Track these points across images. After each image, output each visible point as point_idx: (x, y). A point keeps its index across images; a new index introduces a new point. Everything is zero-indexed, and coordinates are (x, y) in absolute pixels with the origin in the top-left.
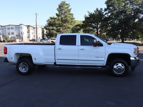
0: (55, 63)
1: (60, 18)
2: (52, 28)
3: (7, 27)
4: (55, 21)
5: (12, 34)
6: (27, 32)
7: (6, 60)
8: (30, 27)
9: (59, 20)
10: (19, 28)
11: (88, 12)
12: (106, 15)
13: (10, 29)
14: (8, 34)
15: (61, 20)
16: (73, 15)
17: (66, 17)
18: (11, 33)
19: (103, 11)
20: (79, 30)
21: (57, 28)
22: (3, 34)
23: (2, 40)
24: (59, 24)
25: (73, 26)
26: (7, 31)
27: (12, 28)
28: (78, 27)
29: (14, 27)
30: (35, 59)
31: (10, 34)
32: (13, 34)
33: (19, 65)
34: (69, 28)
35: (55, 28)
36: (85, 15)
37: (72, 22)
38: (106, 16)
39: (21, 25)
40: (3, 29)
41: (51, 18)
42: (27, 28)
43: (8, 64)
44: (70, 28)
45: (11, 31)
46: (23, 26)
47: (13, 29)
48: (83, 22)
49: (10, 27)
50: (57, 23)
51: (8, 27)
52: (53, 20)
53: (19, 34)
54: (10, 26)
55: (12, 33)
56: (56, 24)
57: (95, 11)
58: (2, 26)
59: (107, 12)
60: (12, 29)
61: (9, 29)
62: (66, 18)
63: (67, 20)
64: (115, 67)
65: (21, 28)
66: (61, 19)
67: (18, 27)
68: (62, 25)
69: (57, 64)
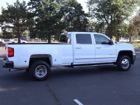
11: (7, 4)
12: (29, 9)
19: (26, 5)
38: (29, 11)
57: (15, 4)
59: (31, 6)
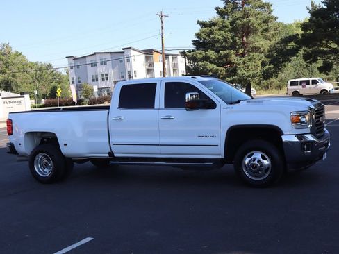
0: (111, 154)
1: (227, 20)
2: (204, 53)
3: (89, 60)
4: (211, 33)
5: (103, 79)
6: (145, 71)
7: (12, 148)
8: (155, 55)
9: (224, 27)
10: (121, 61)
13: (99, 64)
14: (93, 80)
15: (230, 27)
16: (272, 8)
17: (246, 15)
18: (100, 78)
20: (294, 52)
21: (218, 52)
22: (80, 82)
23: (75, 100)
24: (225, 40)
25: (273, 42)
26: (91, 71)
27: (103, 63)
28: (292, 45)
29: (108, 57)
30: (65, 145)
31: (97, 80)
32: (107, 79)
33: (36, 160)
34: (256, 49)
35: (211, 54)
36: (312, 5)
37: (267, 30)
39: (126, 51)
40: (78, 66)
41: (203, 24)
42: (146, 57)
43: (17, 158)
44: (262, 49)
45: (101, 70)
46: (133, 52)
47: (105, 64)
48: (305, 27)
49: (98, 58)
50: (217, 36)
51: (92, 58)
52: (207, 29)
53: (123, 77)
54: (97, 55)
55: (103, 75)
56: (215, 41)
58: (75, 59)
60: (101, 63)
61: (93, 65)
62: (245, 20)
63: (249, 27)
64: (247, 161)
65: (128, 60)
66: (232, 23)
67: (120, 57)
68: (235, 42)
69: (115, 155)
